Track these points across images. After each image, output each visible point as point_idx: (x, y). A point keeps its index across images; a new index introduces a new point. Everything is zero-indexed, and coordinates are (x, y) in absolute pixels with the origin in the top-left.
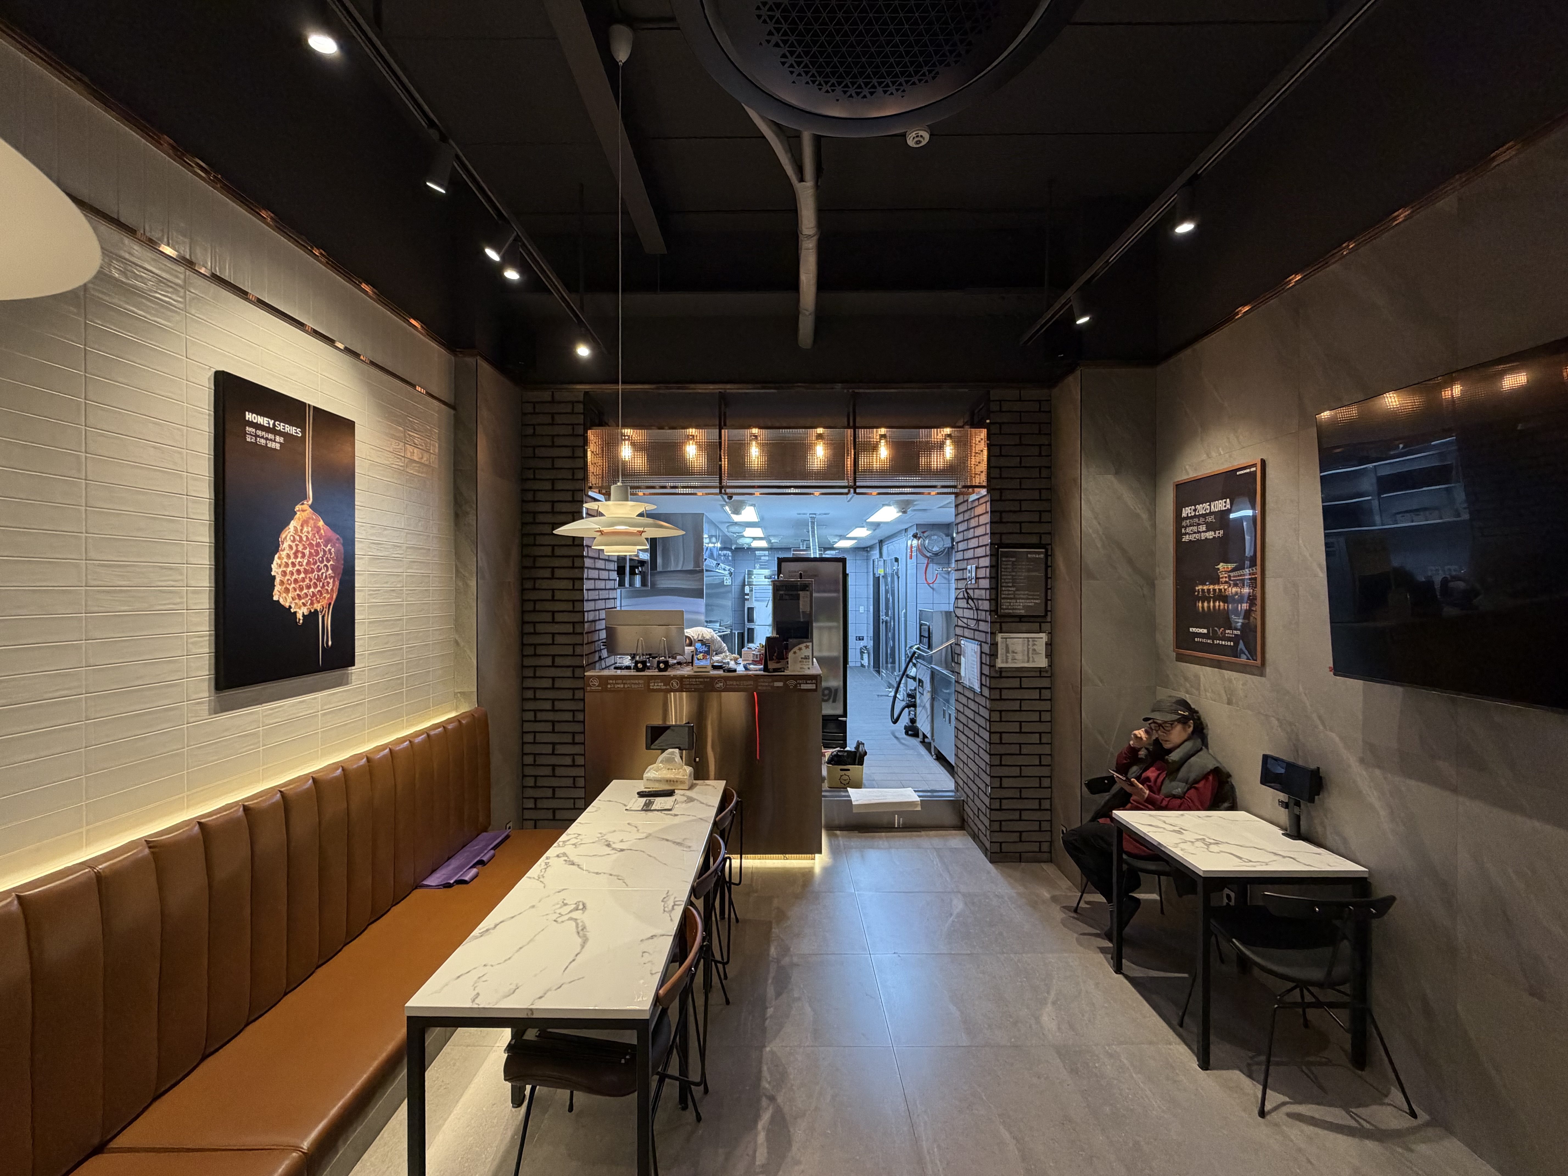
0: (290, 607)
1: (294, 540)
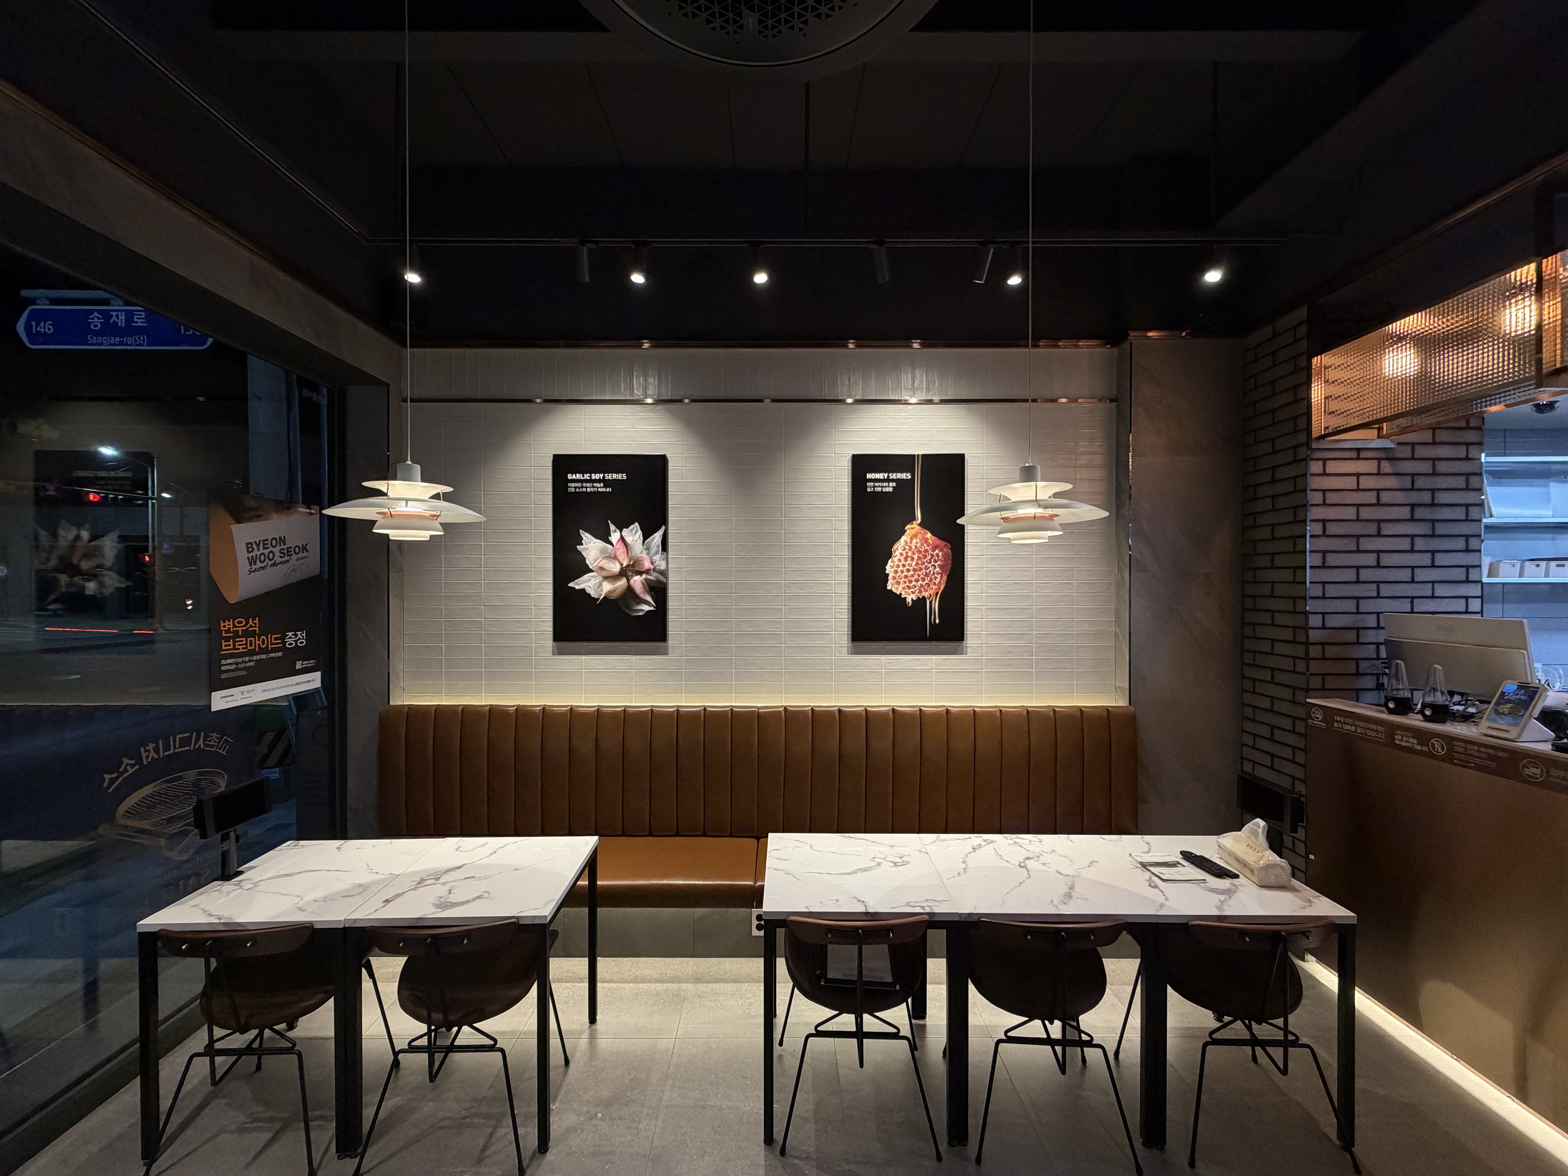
0: (901, 594)
1: (905, 549)
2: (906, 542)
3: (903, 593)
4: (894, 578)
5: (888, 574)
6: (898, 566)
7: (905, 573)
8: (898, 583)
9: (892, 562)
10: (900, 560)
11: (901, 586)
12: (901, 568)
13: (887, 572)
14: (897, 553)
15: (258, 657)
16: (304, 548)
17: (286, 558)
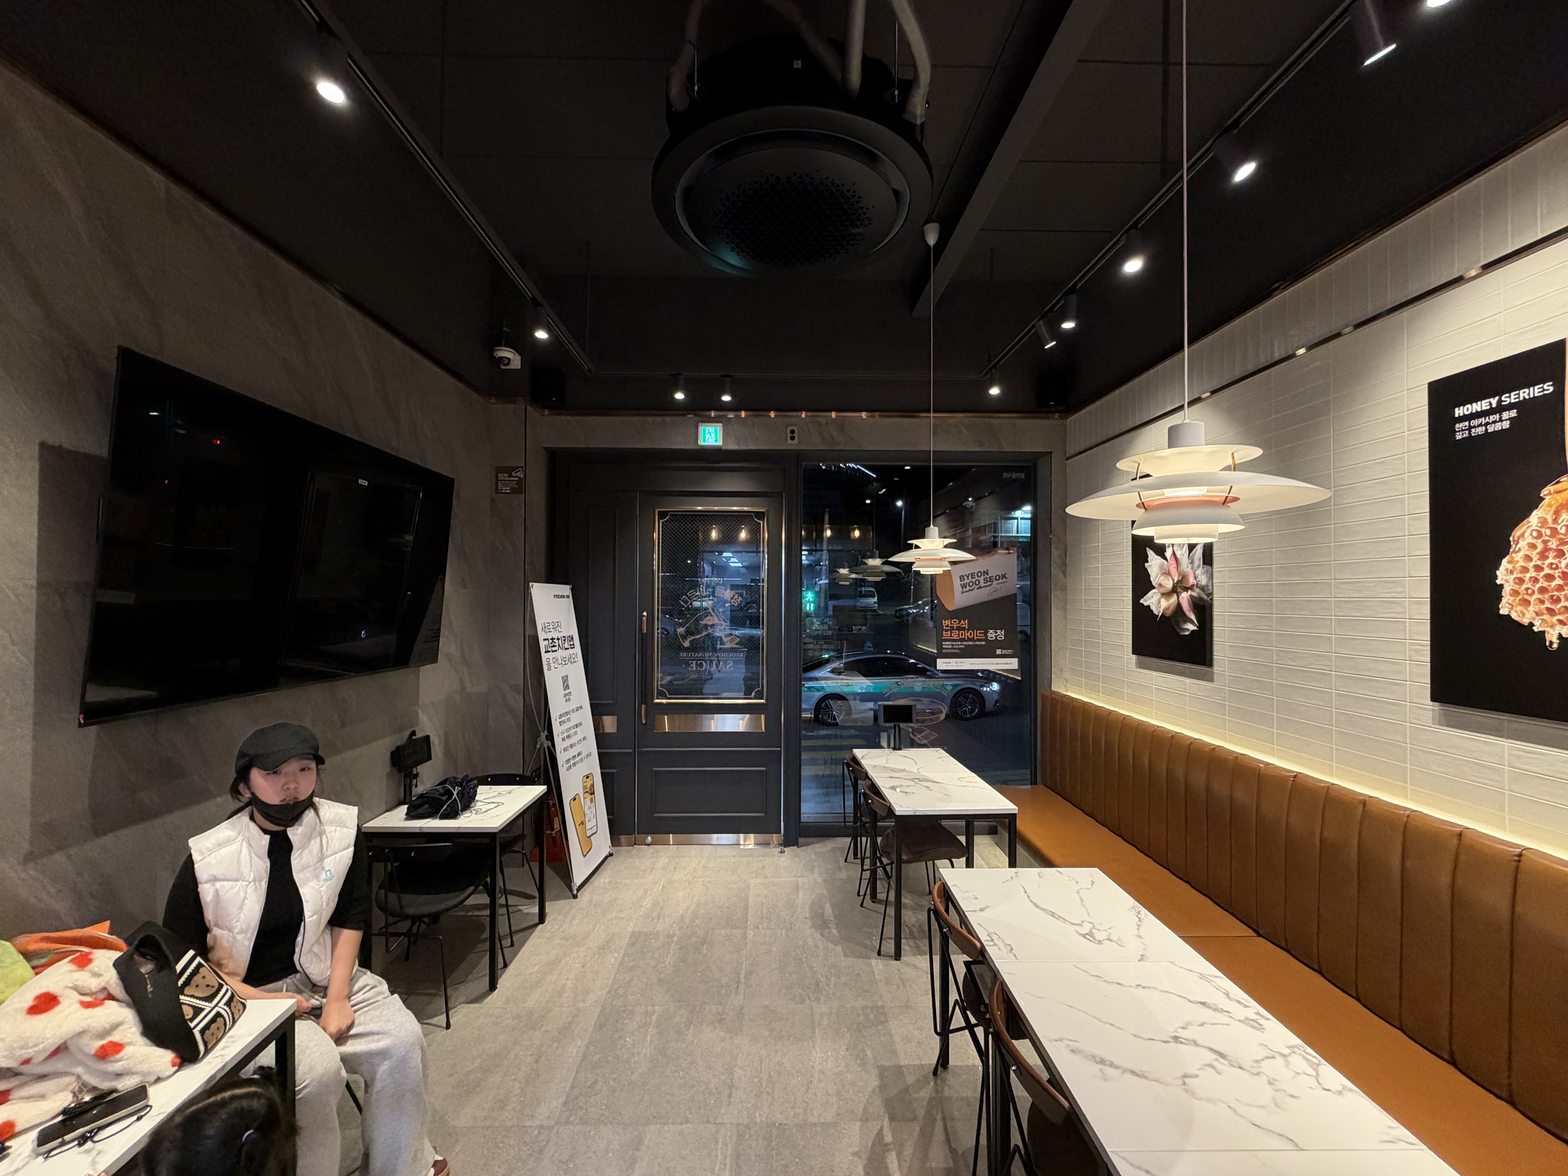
0: (1531, 625)
1: (1540, 535)
2: (1543, 522)
3: (1537, 623)
4: (1515, 593)
5: (1502, 586)
6: (1525, 570)
7: (1542, 583)
8: (1526, 603)
9: (1510, 562)
10: (1528, 558)
11: (1531, 608)
12: (1532, 573)
13: (1498, 582)
14: (1522, 544)
15: (967, 643)
16: (1004, 576)
17: (989, 583)
